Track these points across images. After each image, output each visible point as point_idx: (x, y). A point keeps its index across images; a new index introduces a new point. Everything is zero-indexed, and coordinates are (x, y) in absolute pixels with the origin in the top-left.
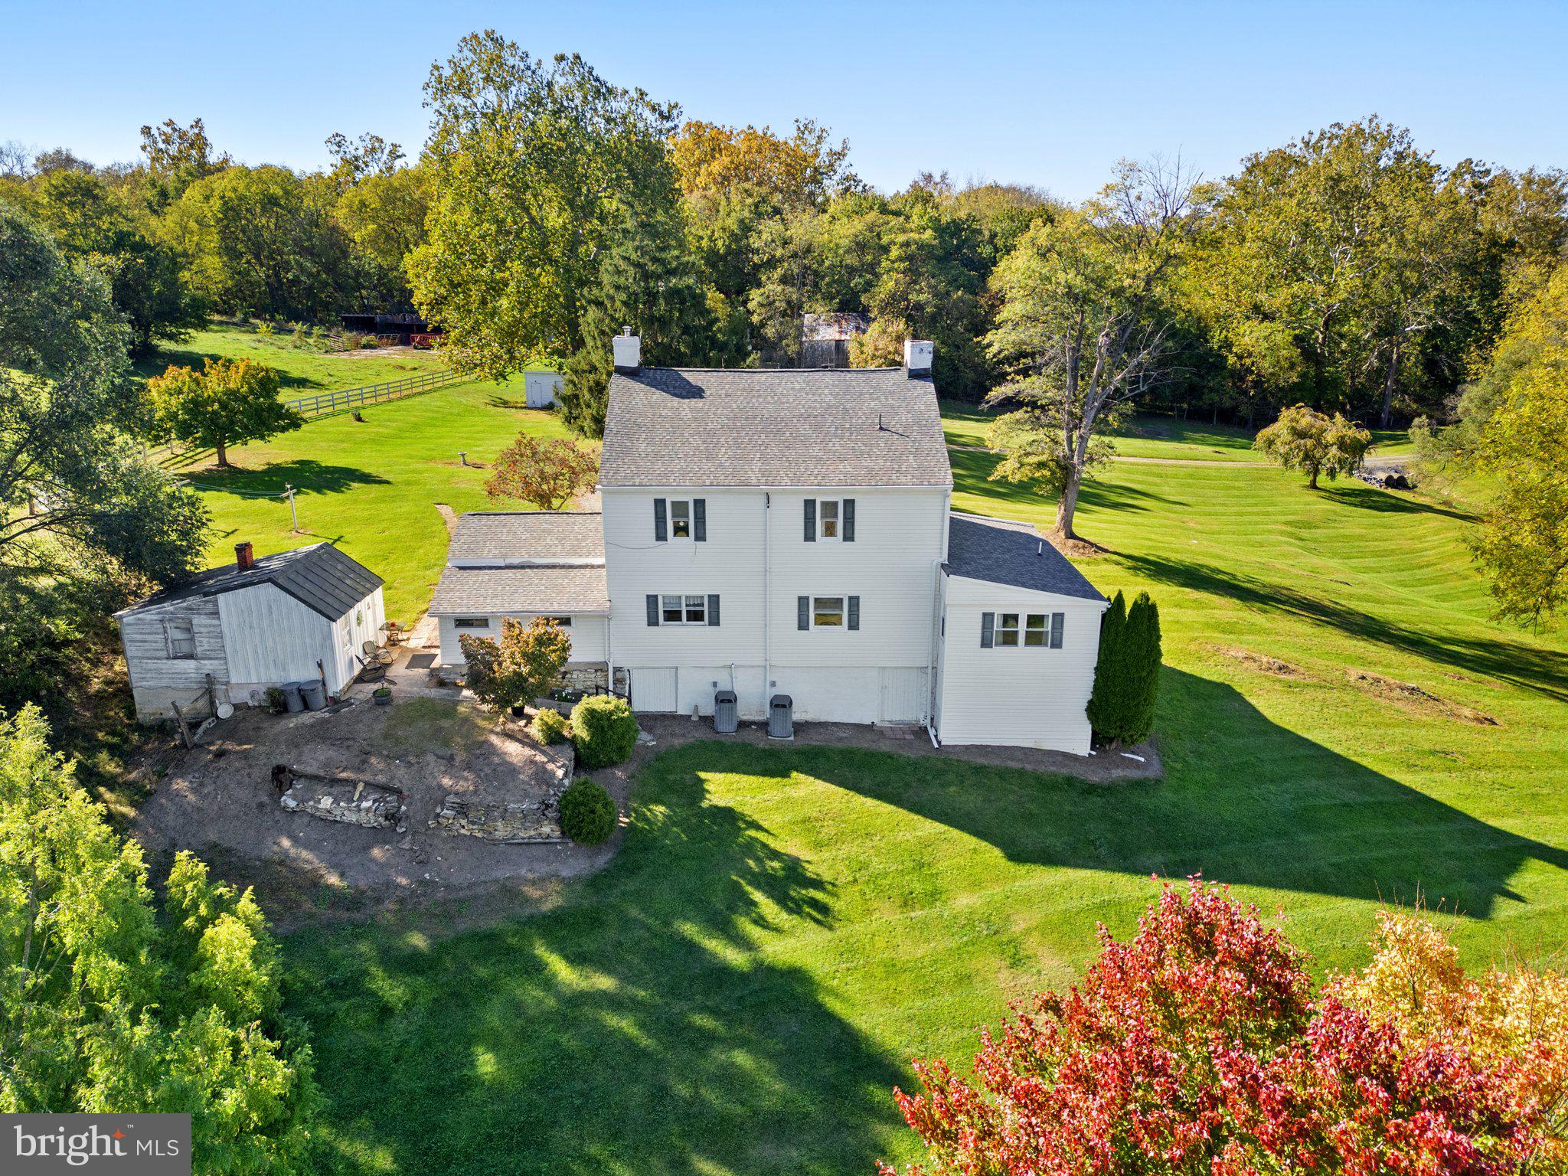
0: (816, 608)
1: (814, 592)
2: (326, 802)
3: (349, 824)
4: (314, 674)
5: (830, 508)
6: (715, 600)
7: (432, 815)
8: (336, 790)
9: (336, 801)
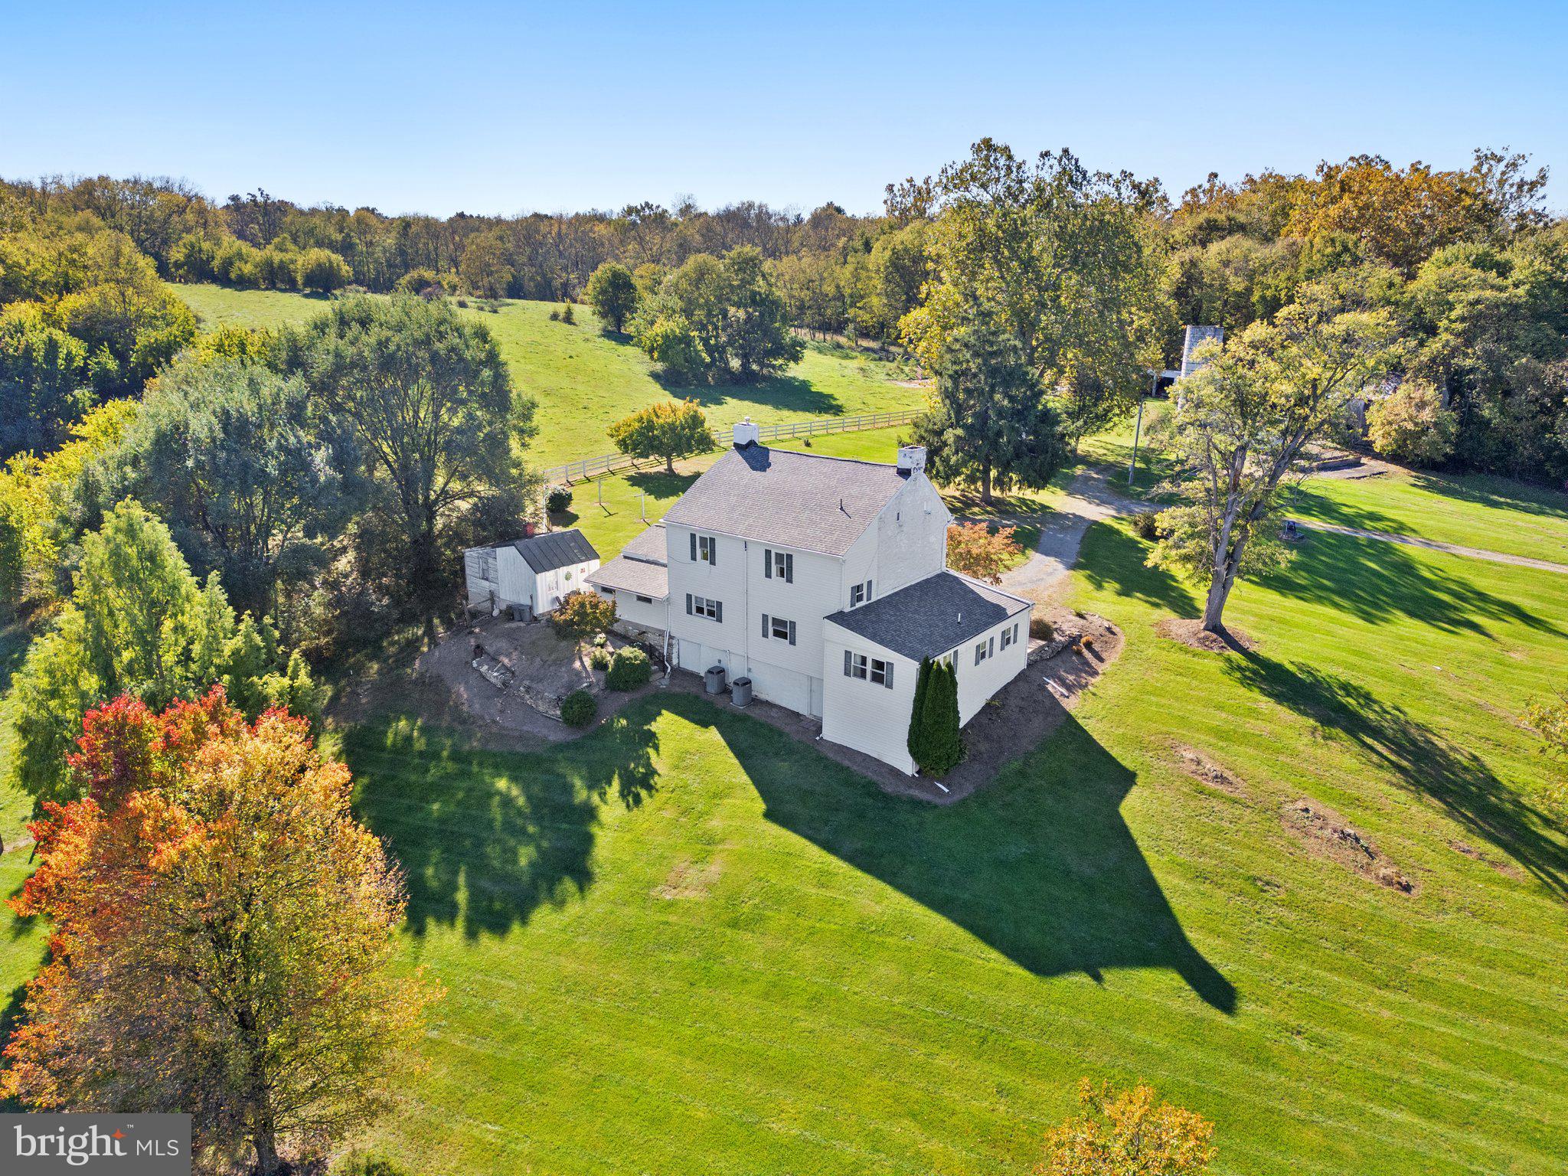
0: (773, 625)
1: (771, 614)
2: (485, 667)
3: (491, 683)
4: (528, 602)
5: (779, 557)
6: (719, 604)
9: (488, 669)
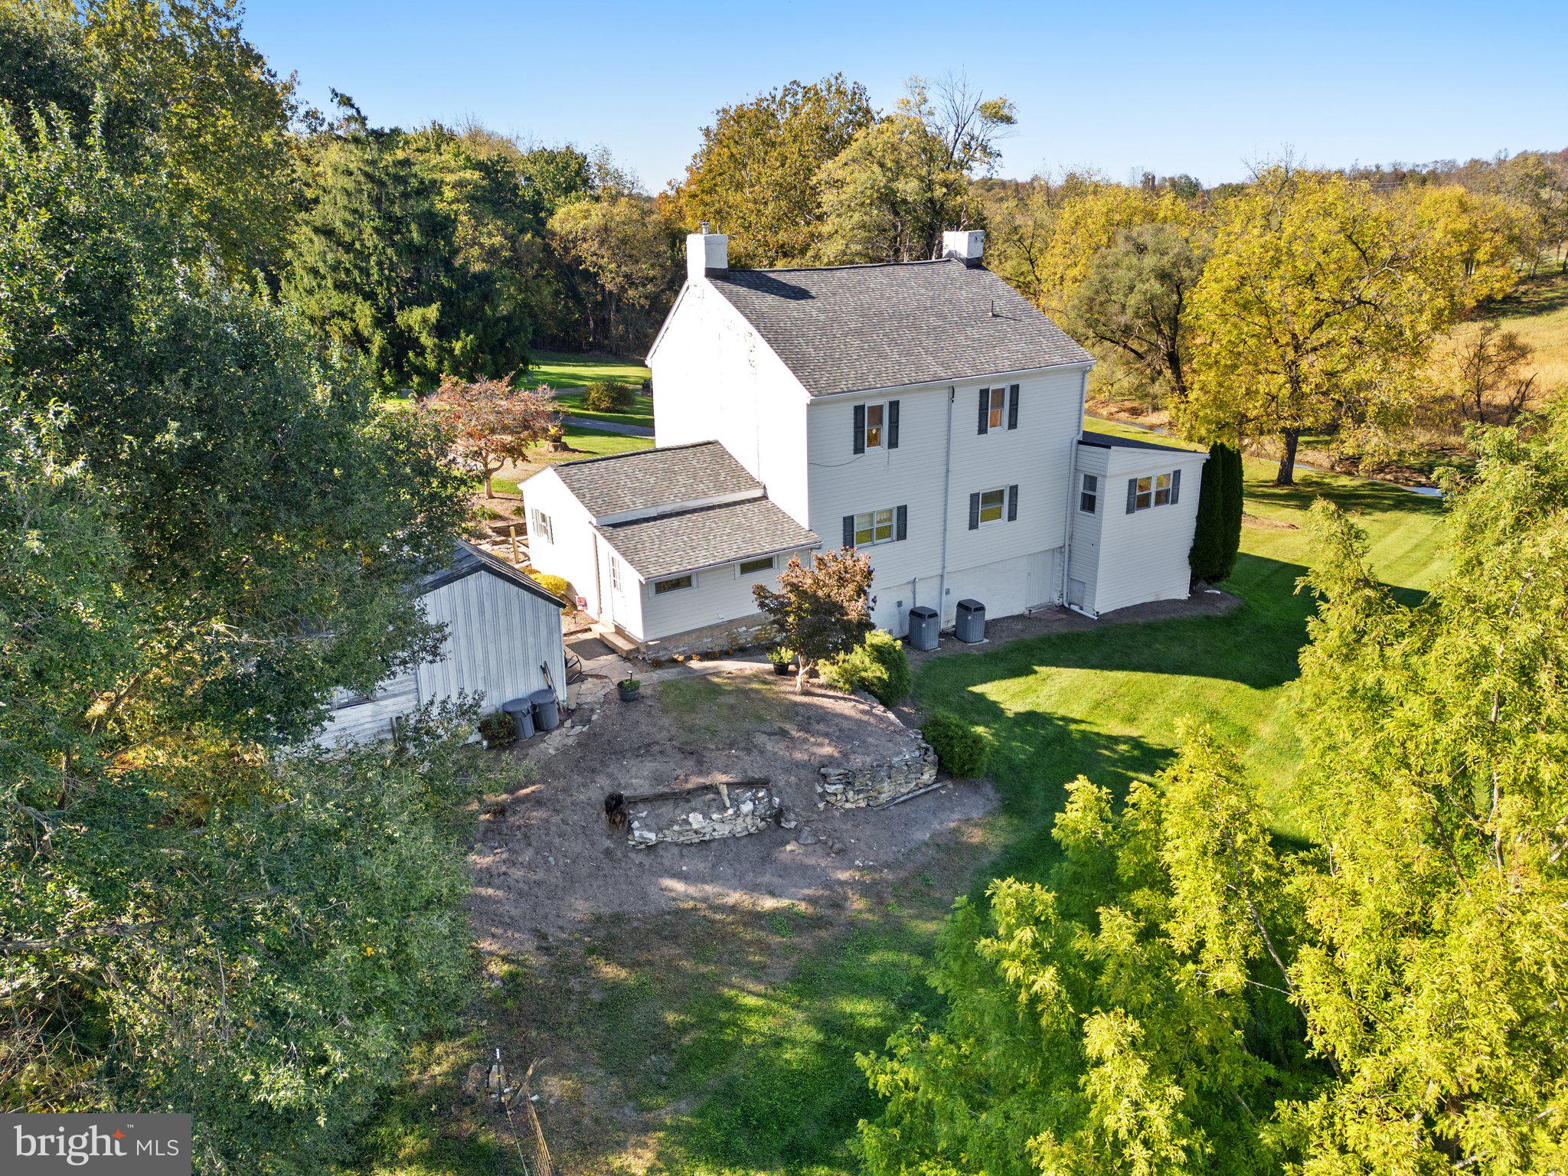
0: (983, 504)
1: (983, 488)
2: (696, 820)
3: (724, 840)
5: (998, 395)
6: (902, 511)
7: (817, 797)
8: (696, 802)
9: (706, 816)
